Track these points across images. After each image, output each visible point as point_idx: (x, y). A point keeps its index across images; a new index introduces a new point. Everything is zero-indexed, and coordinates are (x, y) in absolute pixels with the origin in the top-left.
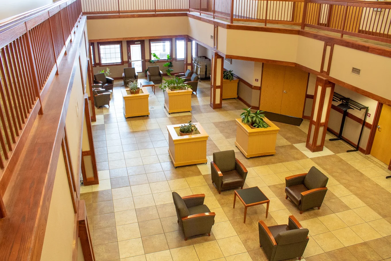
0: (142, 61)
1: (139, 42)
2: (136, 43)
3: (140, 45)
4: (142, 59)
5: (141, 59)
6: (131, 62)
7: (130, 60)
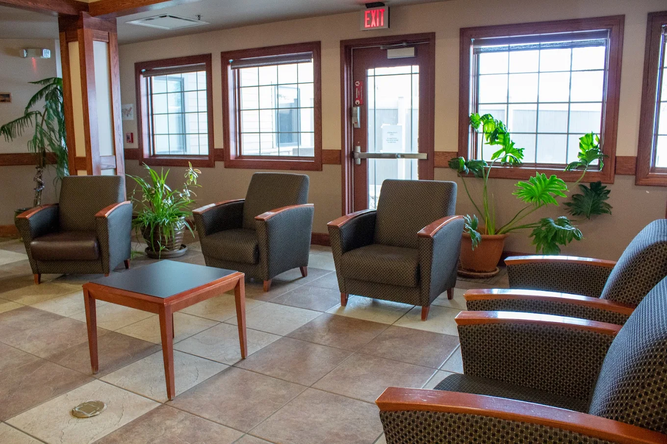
0: (420, 161)
1: (410, 52)
2: (392, 54)
3: (416, 68)
4: (421, 151)
5: (416, 151)
6: (364, 161)
7: (359, 149)
